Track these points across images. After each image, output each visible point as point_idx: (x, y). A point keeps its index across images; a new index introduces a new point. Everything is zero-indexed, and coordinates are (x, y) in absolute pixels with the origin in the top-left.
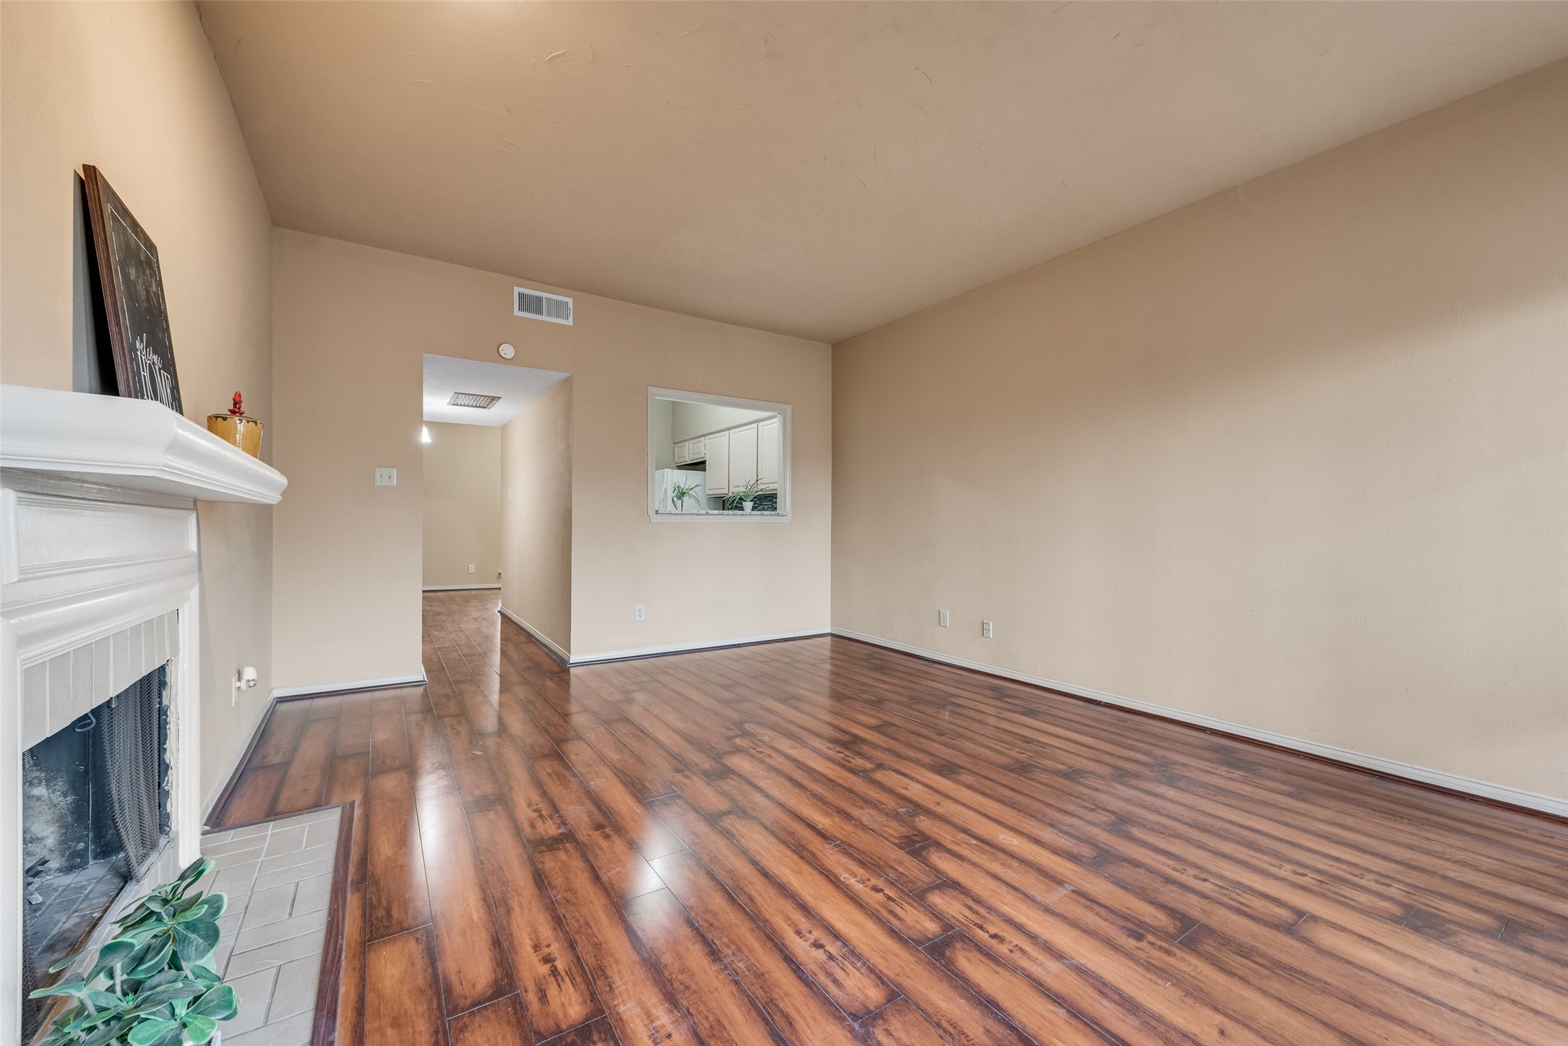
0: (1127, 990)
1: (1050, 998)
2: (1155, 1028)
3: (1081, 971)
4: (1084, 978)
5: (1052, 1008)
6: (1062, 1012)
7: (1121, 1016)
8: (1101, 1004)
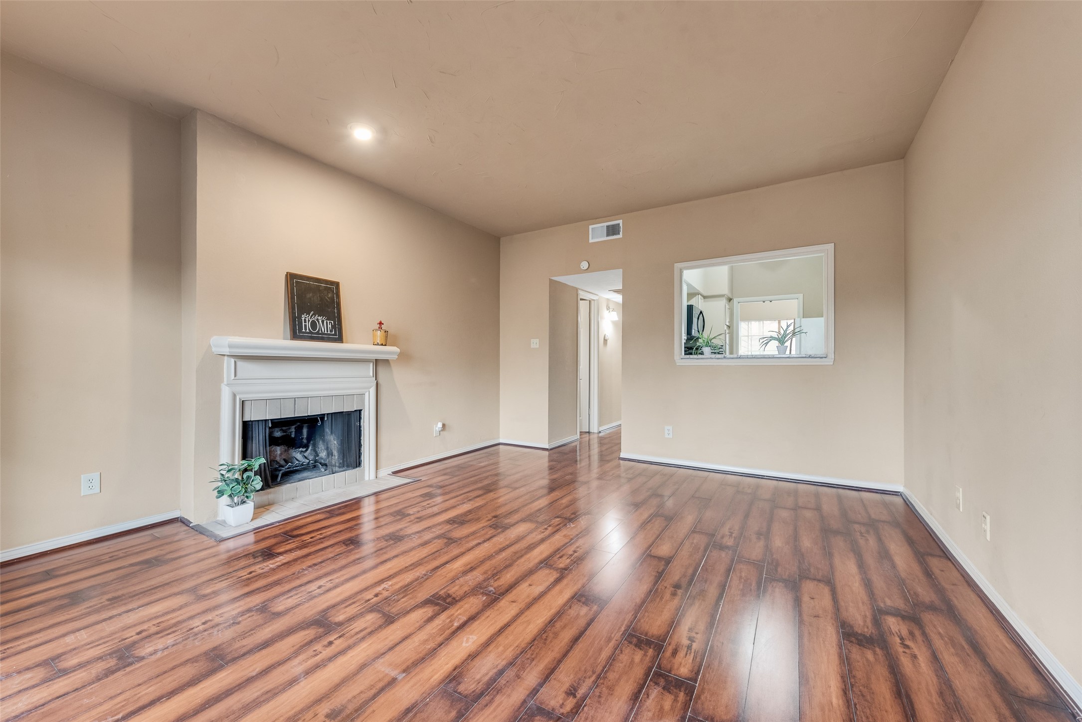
0: (267, 705)
1: (269, 668)
2: (227, 717)
3: (293, 682)
4: (284, 684)
5: (257, 670)
6: (254, 674)
7: (243, 701)
8: (257, 692)
